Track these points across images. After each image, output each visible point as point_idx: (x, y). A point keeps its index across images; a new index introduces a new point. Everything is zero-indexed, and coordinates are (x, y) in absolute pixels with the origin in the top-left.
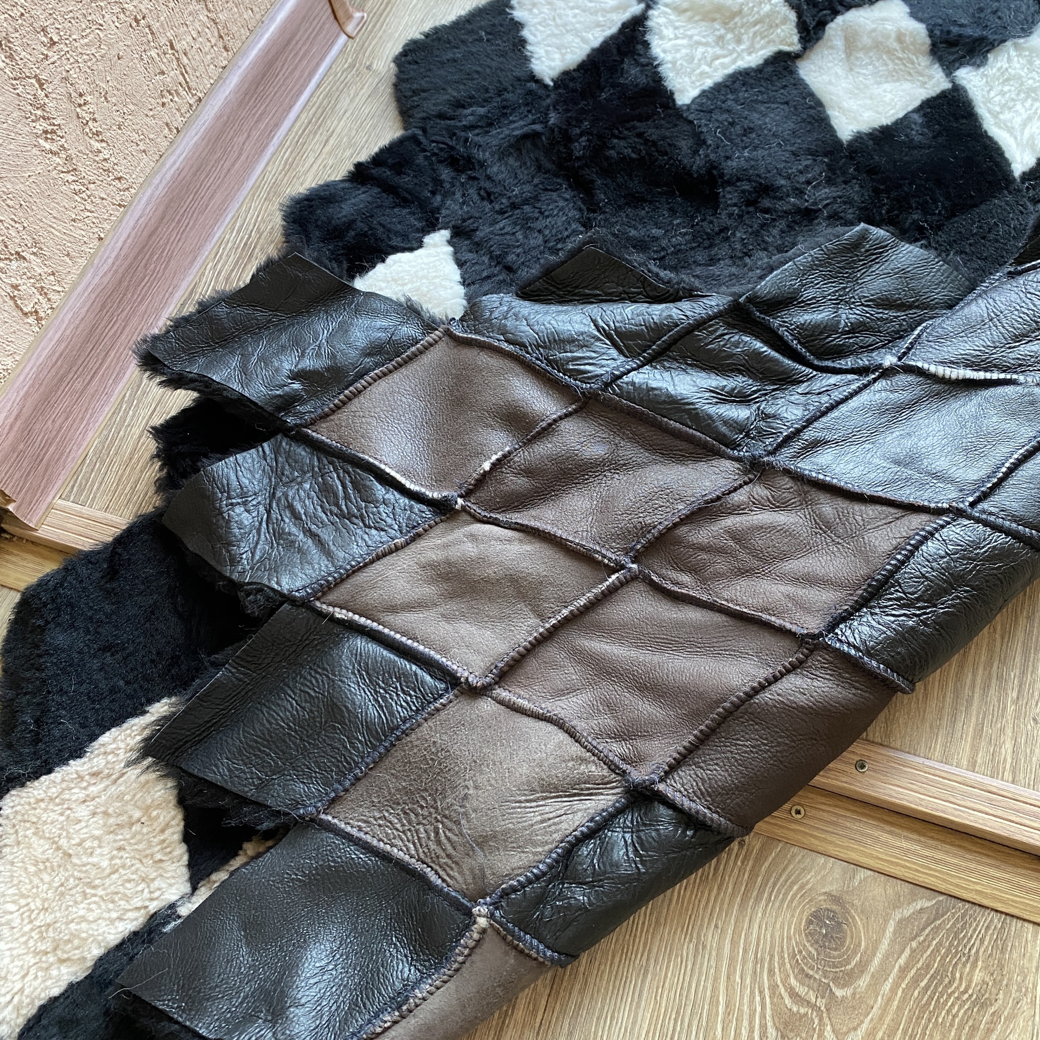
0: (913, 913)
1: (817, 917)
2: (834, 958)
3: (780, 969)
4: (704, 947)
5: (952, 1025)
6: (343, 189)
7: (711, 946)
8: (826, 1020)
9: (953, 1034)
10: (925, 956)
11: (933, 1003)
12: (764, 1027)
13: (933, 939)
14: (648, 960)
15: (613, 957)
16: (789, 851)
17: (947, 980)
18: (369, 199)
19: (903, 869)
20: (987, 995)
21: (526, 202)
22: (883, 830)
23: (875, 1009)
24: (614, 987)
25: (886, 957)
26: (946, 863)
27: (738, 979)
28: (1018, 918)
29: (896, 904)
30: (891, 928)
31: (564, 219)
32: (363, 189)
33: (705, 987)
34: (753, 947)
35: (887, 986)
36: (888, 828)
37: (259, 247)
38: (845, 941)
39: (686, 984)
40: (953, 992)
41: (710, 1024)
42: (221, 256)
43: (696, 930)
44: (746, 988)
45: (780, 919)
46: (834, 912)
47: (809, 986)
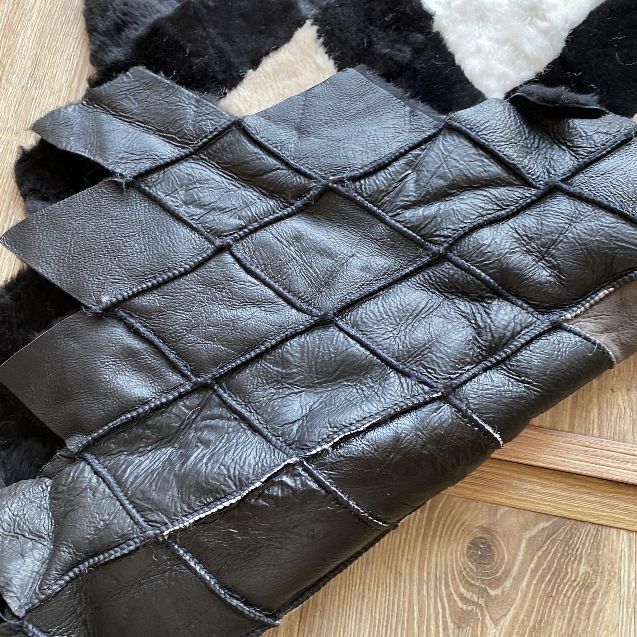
0: (538, 532)
1: (474, 544)
2: (488, 570)
3: (452, 582)
4: (401, 574)
5: (568, 604)
7: (405, 573)
8: (486, 612)
9: (569, 609)
10: (548, 560)
11: (555, 591)
12: (445, 623)
13: (552, 548)
14: (364, 589)
15: (340, 590)
16: (451, 500)
17: (562, 574)
19: (530, 504)
20: (589, 581)
23: (517, 601)
24: (343, 610)
25: (522, 564)
26: (557, 496)
27: (425, 594)
28: (607, 526)
29: (526, 528)
30: (524, 544)
33: (404, 602)
34: (433, 570)
35: (524, 584)
38: (494, 557)
39: (391, 602)
40: (567, 582)
41: (409, 626)
43: (394, 564)
44: (431, 598)
45: (449, 549)
46: (485, 539)
47: (472, 591)
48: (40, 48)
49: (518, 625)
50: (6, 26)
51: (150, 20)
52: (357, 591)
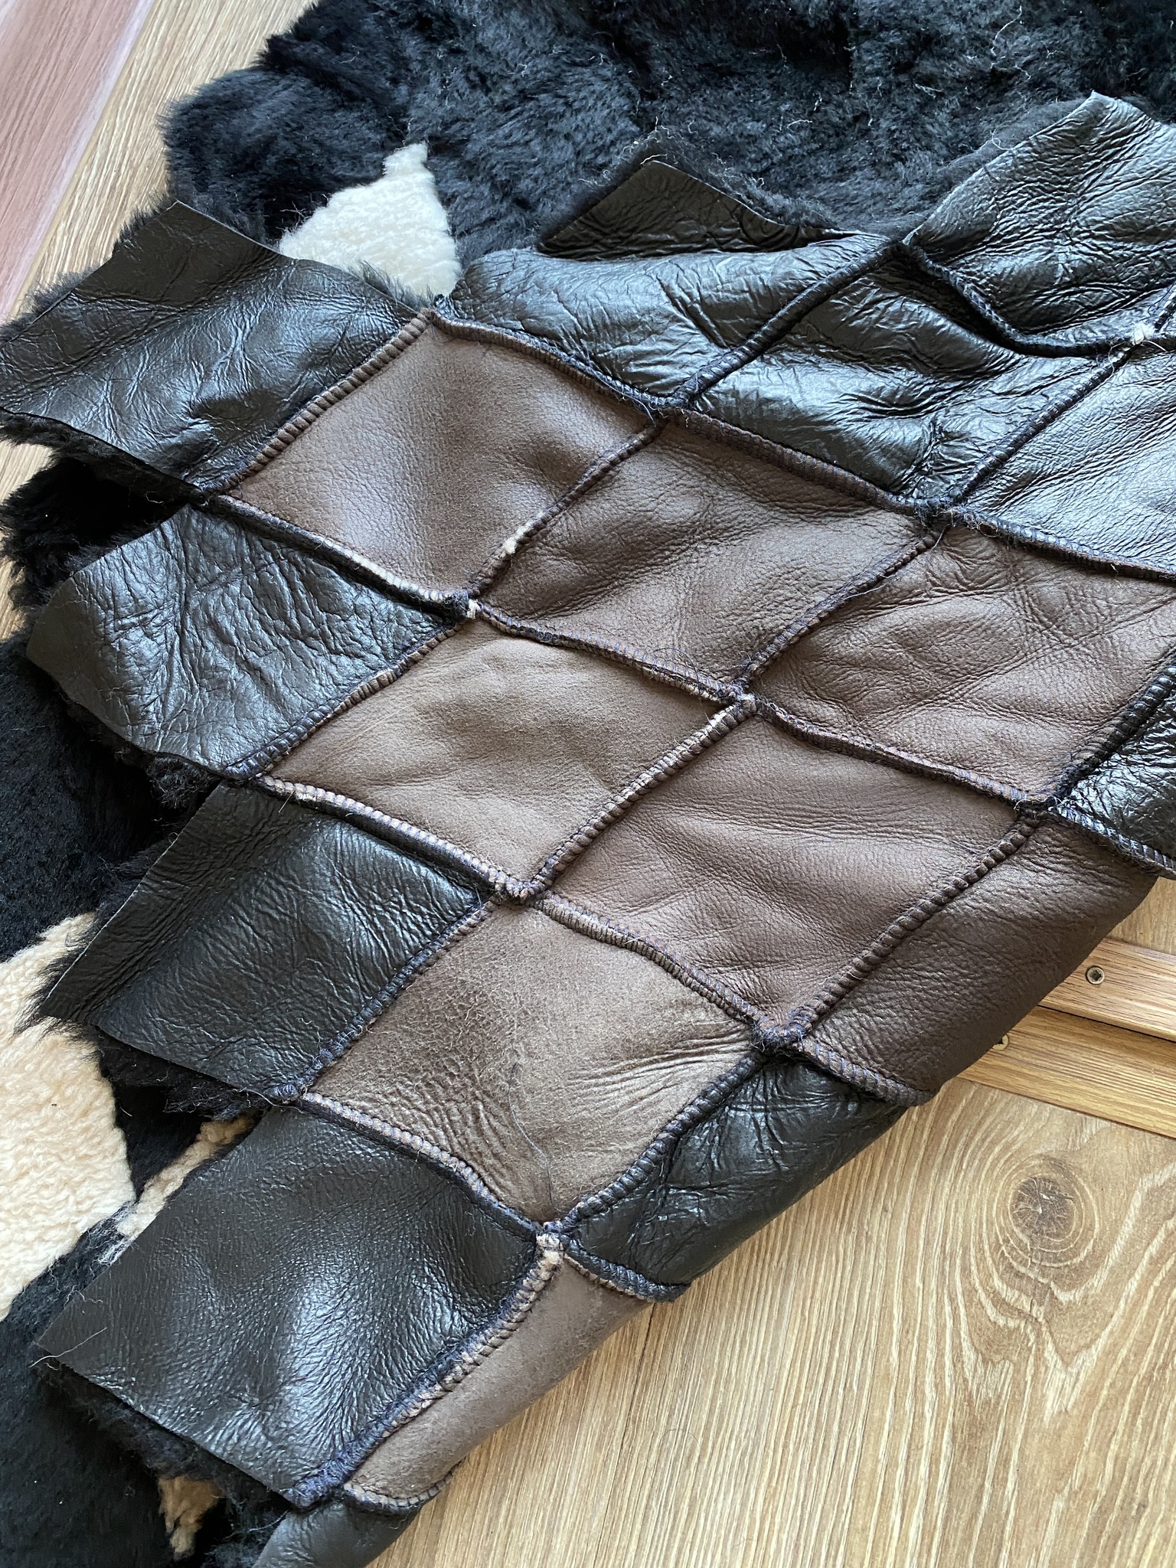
0: (1169, 1180)
1: (1029, 1191)
2: (1056, 1248)
3: (978, 1265)
4: (869, 1239)
6: (253, 83)
7: (879, 1237)
8: (1046, 1336)
12: (957, 1349)
14: (789, 1260)
16: (986, 1097)
18: (295, 98)
19: (1154, 1118)
21: (543, 87)
22: (1125, 1063)
23: (1115, 1318)
25: (1131, 1243)
27: (919, 1283)
29: (1143, 1168)
30: (1137, 1201)
31: (606, 111)
32: (283, 82)
33: (872, 1295)
34: (938, 1238)
35: (1133, 1286)
36: (1131, 1058)
37: (134, 191)
38: (1071, 1224)
39: (845, 1294)
41: (881, 1347)
42: (77, 210)
43: (856, 1215)
44: (930, 1294)
45: (976, 1195)
46: (1054, 1182)
47: (1020, 1290)
49: (1115, 1368)
52: (775, 1263)
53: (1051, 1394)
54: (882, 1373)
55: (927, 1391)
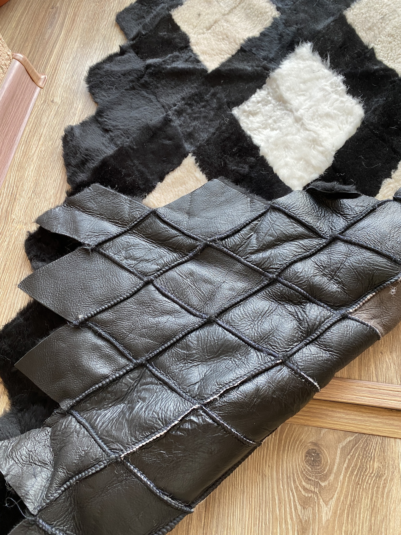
0: (347, 443)
1: (309, 453)
2: (319, 470)
3: (298, 479)
4: (265, 476)
5: (369, 488)
7: (268, 475)
8: (320, 497)
9: (370, 492)
10: (354, 461)
11: (361, 480)
12: (295, 506)
13: (356, 453)
14: (243, 486)
15: (229, 488)
16: (293, 427)
17: (364, 469)
19: (339, 426)
20: (381, 473)
23: (338, 488)
24: (231, 501)
25: (339, 464)
26: (356, 420)
27: (282, 487)
28: (389, 437)
29: (339, 441)
30: (339, 452)
33: (269, 494)
34: (285, 472)
35: (341, 477)
36: (330, 409)
38: (322, 461)
39: (261, 494)
40: (368, 474)
41: (274, 509)
43: (261, 469)
44: (285, 490)
45: (294, 457)
46: (315, 450)
47: (310, 484)
48: (38, 176)
49: (340, 504)
50: (19, 165)
51: (101, 158)
52: (239, 488)
53: (324, 515)
54: (275, 517)
55: (289, 521)
